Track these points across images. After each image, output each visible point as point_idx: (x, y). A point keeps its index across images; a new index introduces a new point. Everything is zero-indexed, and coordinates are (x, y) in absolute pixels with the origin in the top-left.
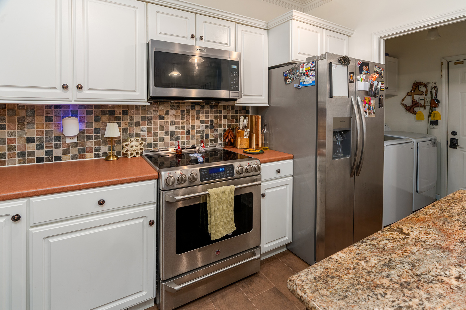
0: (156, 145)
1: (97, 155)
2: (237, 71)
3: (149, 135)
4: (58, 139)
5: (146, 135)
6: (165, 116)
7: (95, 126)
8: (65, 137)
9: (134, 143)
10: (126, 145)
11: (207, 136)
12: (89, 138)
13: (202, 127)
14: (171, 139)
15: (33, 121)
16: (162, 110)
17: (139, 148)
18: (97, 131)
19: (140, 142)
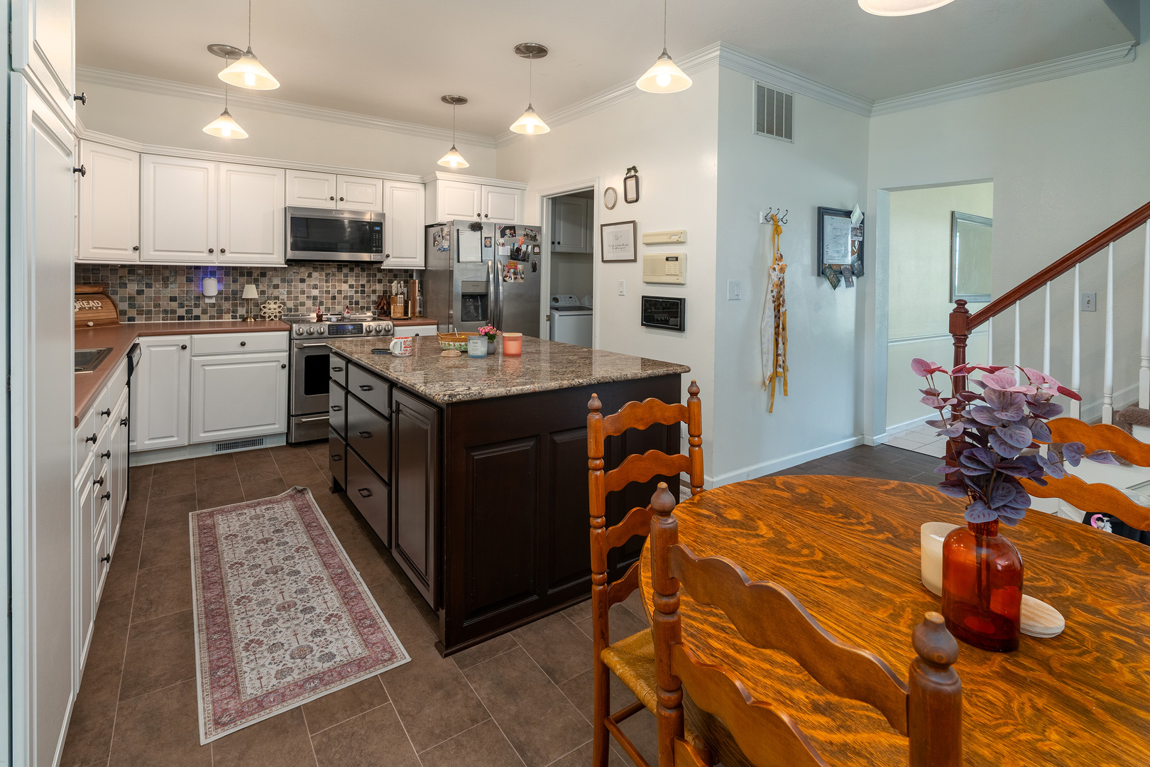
0: (296, 310)
1: (234, 317)
2: (381, 232)
3: (289, 299)
4: (198, 298)
5: (286, 299)
6: (308, 279)
7: (233, 287)
8: (204, 296)
9: (272, 306)
10: (264, 307)
11: (357, 303)
12: (227, 299)
13: (351, 292)
14: (314, 304)
15: (175, 281)
16: (304, 272)
17: (278, 310)
18: (234, 293)
19: (278, 305)
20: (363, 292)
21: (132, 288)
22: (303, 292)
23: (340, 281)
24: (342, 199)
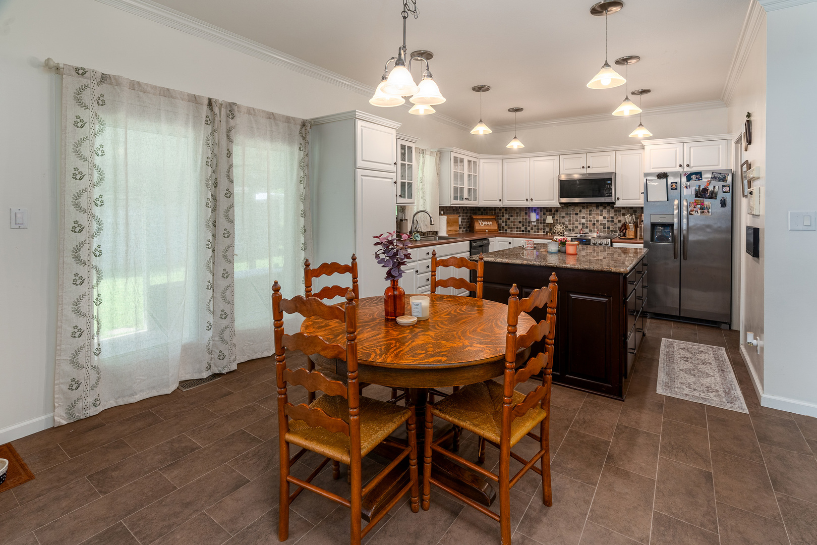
0: (574, 230)
1: (544, 232)
2: (611, 184)
3: (570, 224)
4: (529, 222)
5: (568, 224)
6: (579, 213)
7: (543, 217)
8: (532, 222)
9: (559, 227)
10: (556, 228)
11: (608, 228)
12: (541, 223)
13: (605, 221)
14: (583, 228)
15: (521, 214)
16: (577, 209)
17: (562, 230)
18: (544, 220)
19: (562, 227)
20: (612, 221)
21: (506, 216)
22: (577, 221)
23: (597, 214)
24: (589, 167)
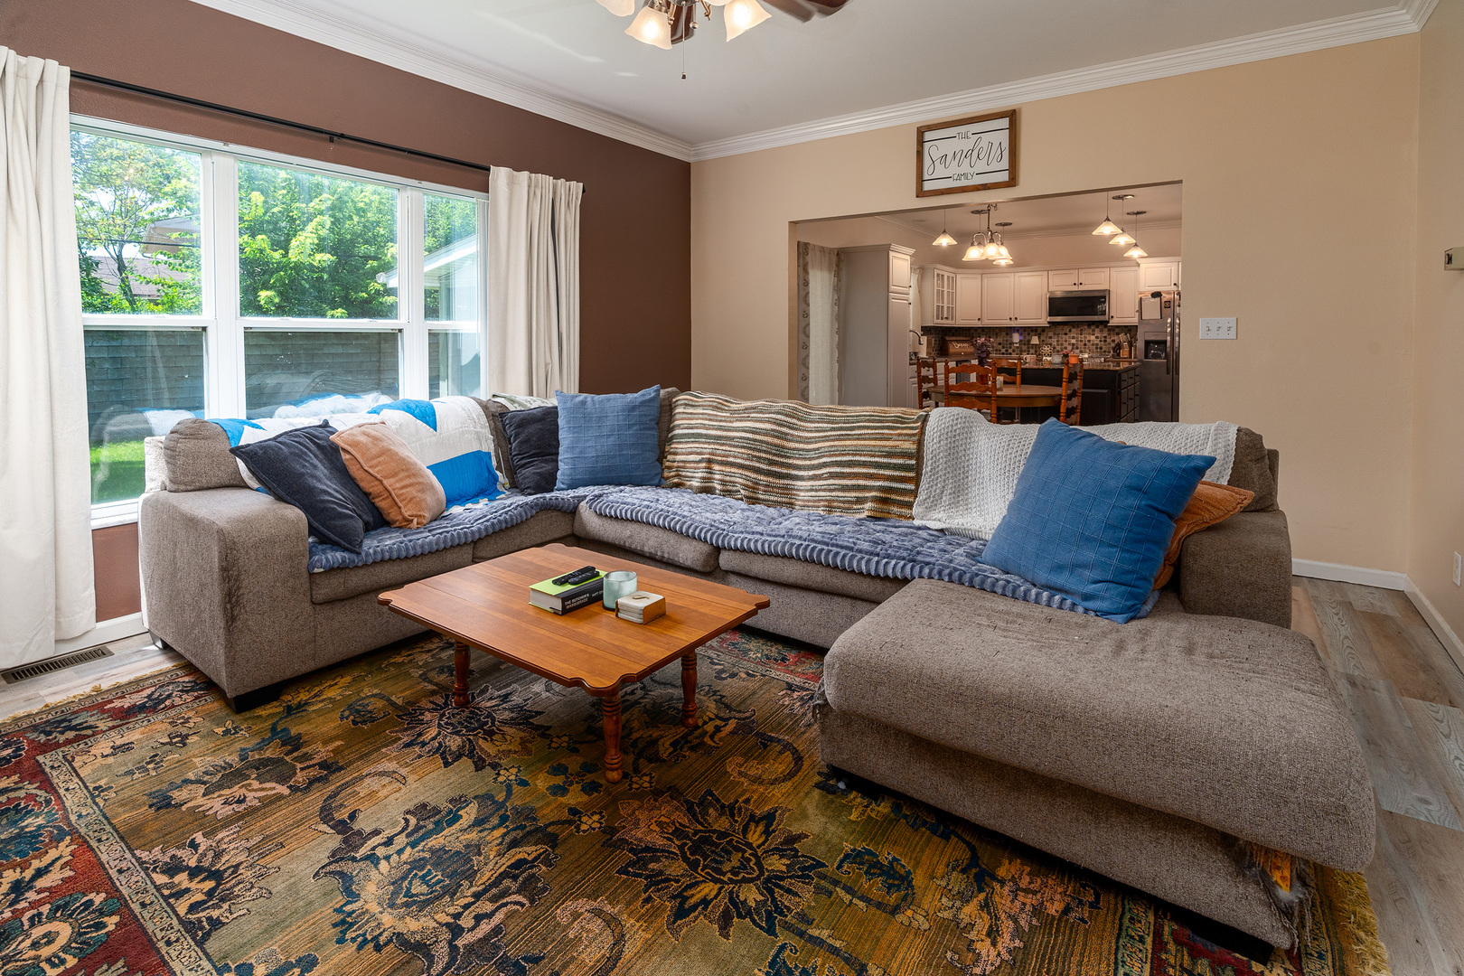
3: (1058, 345)
4: (1011, 344)
5: (1056, 345)
6: (1067, 334)
7: (1028, 338)
8: (1014, 343)
9: (1046, 348)
11: (1101, 348)
12: (1025, 344)
13: (1097, 341)
15: (1000, 335)
16: (1063, 329)
17: (1050, 351)
18: (1028, 341)
20: (1105, 341)
22: (1066, 341)
23: (1089, 334)
24: (1082, 284)
